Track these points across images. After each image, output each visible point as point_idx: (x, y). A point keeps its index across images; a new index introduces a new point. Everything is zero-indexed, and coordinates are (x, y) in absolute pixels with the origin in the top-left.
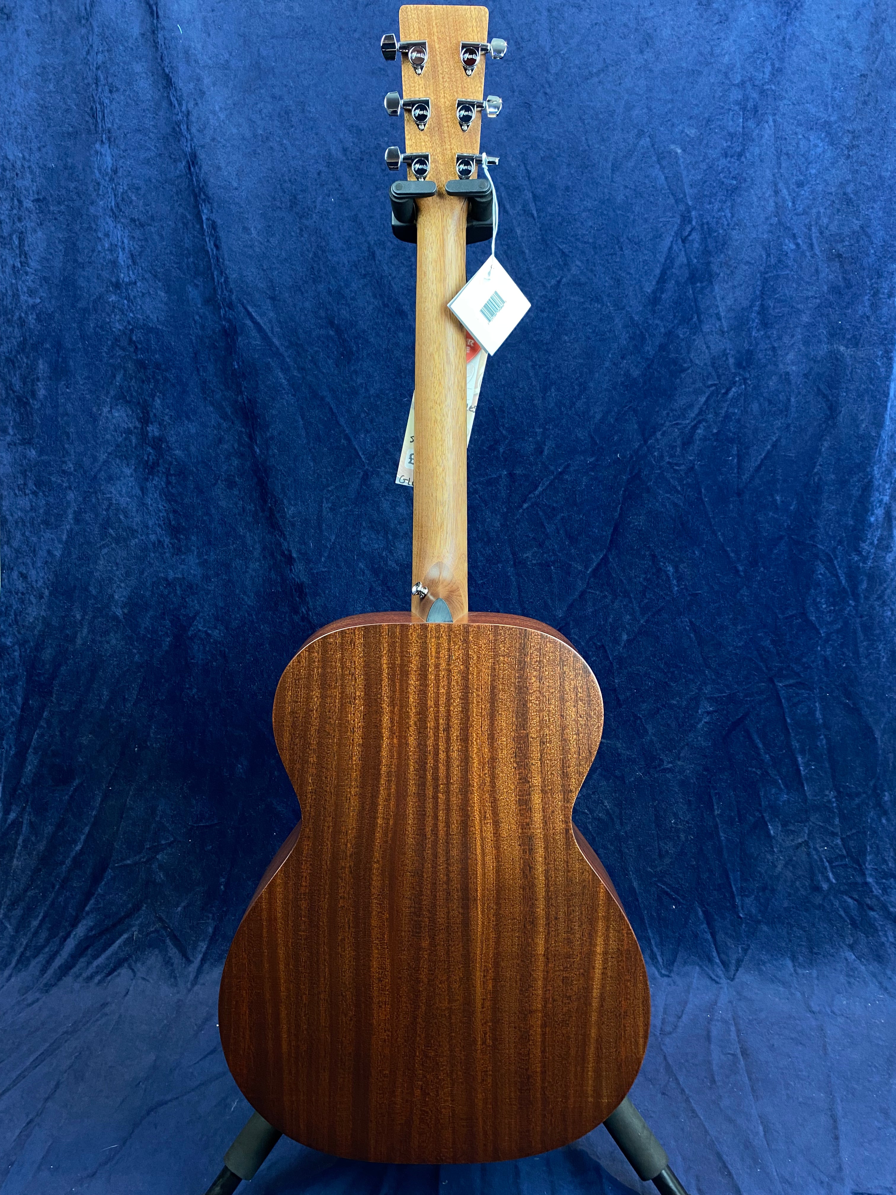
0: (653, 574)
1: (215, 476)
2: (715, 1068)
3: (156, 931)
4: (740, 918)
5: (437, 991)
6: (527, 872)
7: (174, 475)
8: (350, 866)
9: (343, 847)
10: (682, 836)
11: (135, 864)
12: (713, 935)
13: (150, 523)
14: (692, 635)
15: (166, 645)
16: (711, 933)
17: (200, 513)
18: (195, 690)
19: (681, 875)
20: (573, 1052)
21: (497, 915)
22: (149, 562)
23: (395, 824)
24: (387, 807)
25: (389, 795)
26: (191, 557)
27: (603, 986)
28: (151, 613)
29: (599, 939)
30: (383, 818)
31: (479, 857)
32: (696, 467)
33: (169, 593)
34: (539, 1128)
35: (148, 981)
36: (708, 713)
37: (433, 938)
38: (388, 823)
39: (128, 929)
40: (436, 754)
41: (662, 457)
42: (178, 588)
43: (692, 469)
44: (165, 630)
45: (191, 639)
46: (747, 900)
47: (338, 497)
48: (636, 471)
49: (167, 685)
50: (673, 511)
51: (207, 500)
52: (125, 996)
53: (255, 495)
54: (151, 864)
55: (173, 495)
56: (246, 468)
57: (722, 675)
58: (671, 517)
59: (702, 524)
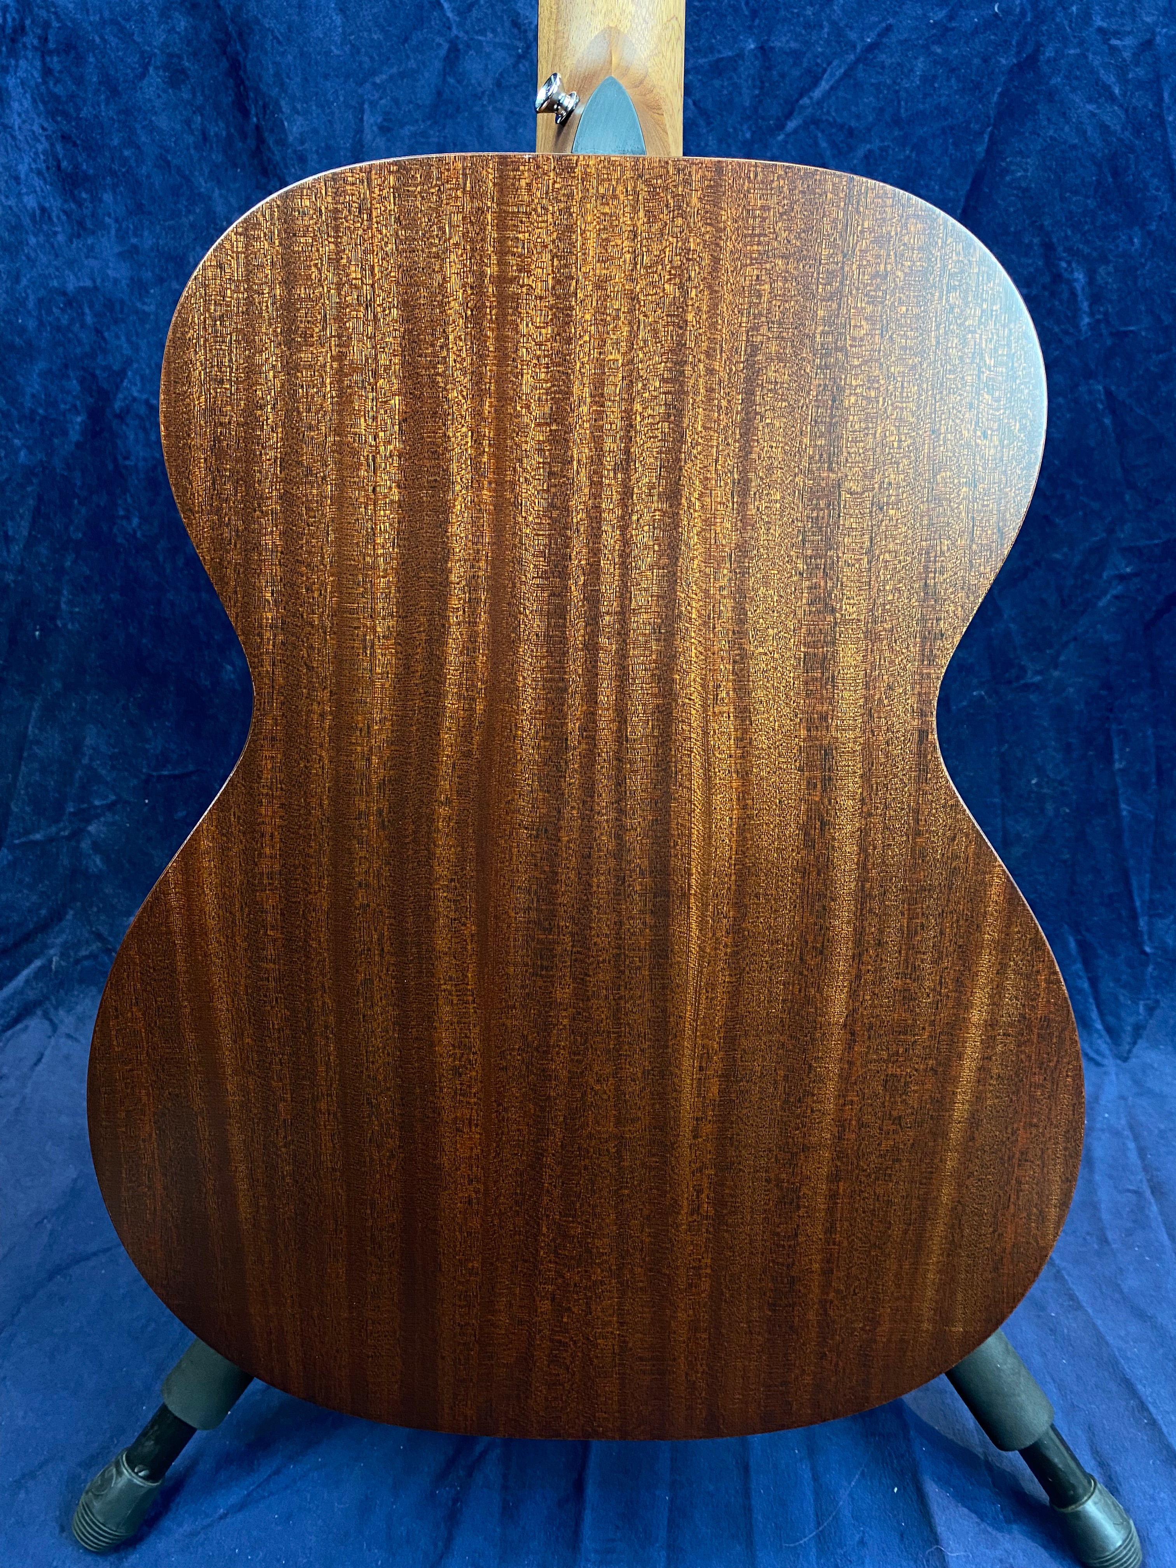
0: (1044, 287)
1: (142, 57)
2: (1105, 1216)
3: (92, 956)
4: (1144, 953)
5: (590, 1099)
6: (815, 833)
7: (57, 52)
8: (380, 812)
9: (361, 764)
10: (1050, 807)
11: (51, 840)
12: (1094, 983)
13: (23, 169)
14: (1107, 421)
15: (74, 435)
16: (1089, 979)
17: (116, 142)
18: (135, 521)
19: (1041, 878)
20: (896, 1232)
21: (736, 930)
22: (28, 258)
23: (490, 710)
24: (469, 667)
25: (473, 637)
26: (104, 240)
27: (979, 1098)
28: (41, 365)
29: (979, 993)
30: (460, 696)
31: (698, 796)
32: (1158, 39)
33: (72, 321)
34: (808, 1379)
35: (76, 1040)
36: (1122, 578)
37: (581, 980)
38: (472, 709)
39: (42, 952)
40: (595, 533)
41: (1086, 16)
42: (87, 310)
43: (1148, 44)
44: (70, 399)
45: (120, 417)
46: (1160, 924)
47: (396, 101)
48: (1029, 49)
49: (83, 510)
50: (1099, 143)
51: (127, 112)
52: (36, 1064)
53: (227, 100)
54: (78, 842)
55: (57, 98)
56: (204, 36)
57: (1157, 502)
58: (1092, 157)
59: (1153, 175)
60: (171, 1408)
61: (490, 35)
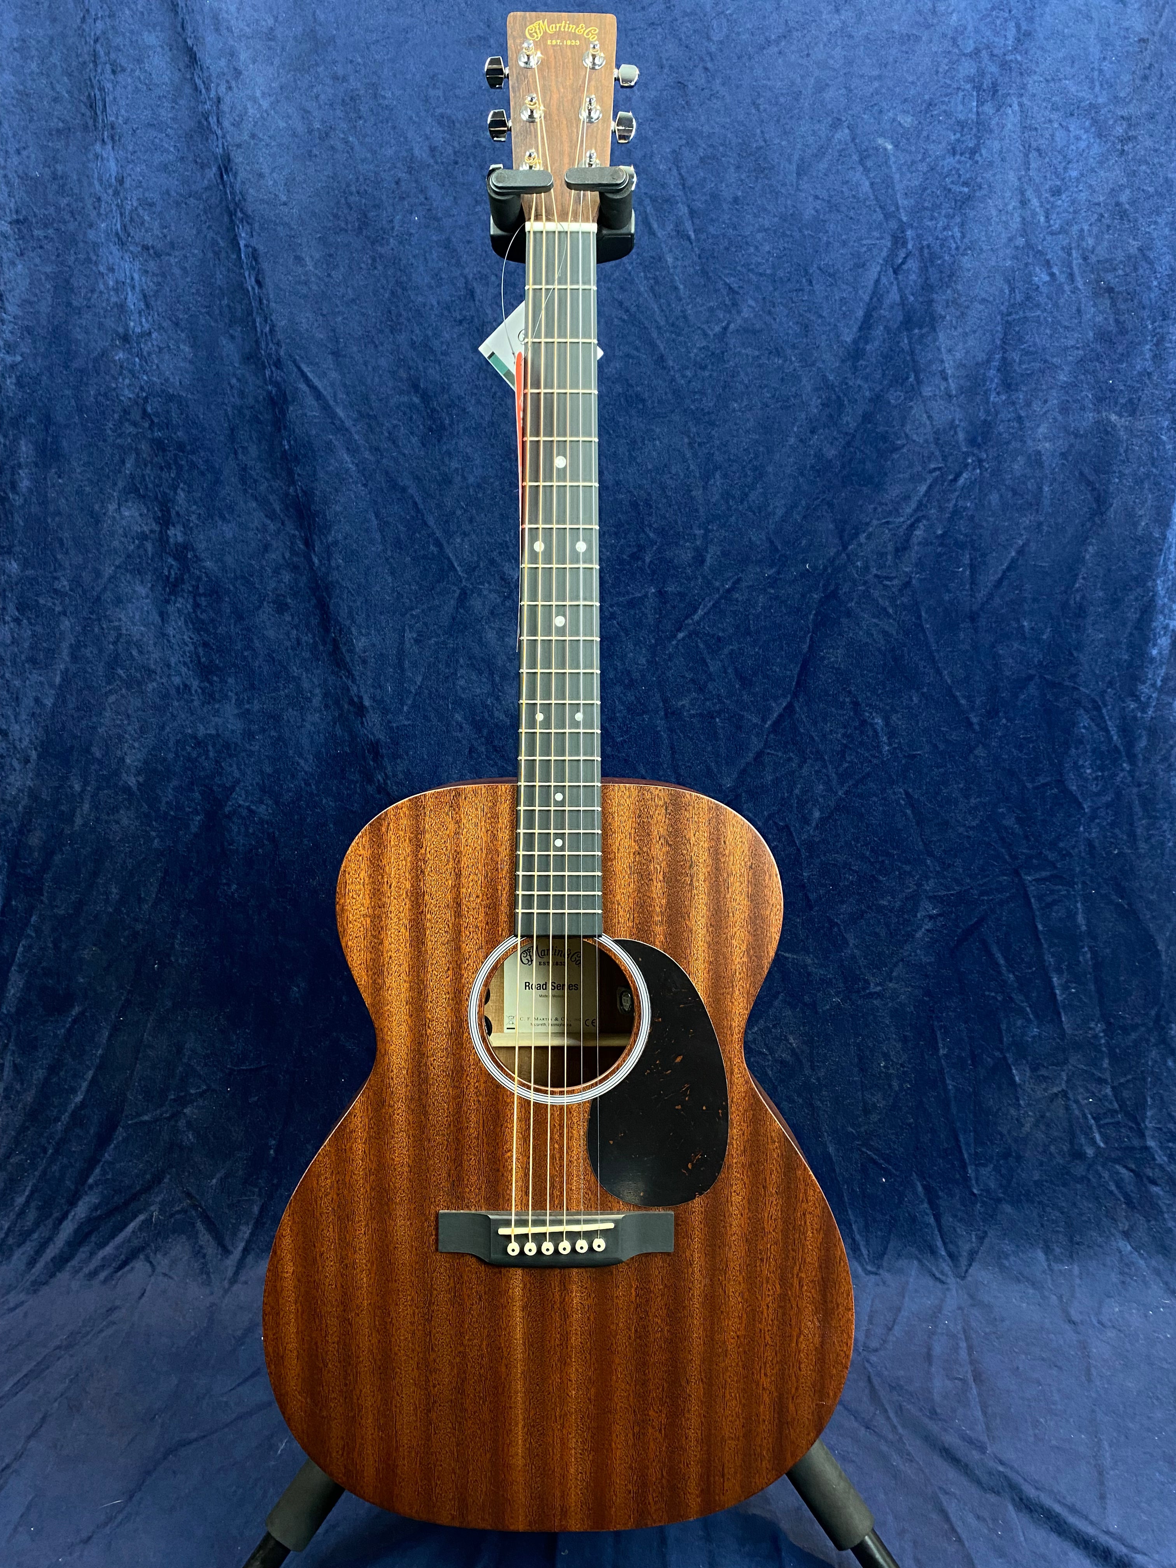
0: (856, 728)
1: (260, 596)
3: (184, 1211)
4: (974, 1195)
7: (204, 595)
10: (895, 1084)
11: (156, 1120)
12: (937, 1218)
13: (173, 661)
14: (909, 812)
15: (194, 829)
16: (934, 1215)
17: (239, 647)
18: (234, 887)
19: (893, 1137)
22: (172, 713)
26: (227, 707)
28: (175, 782)
32: (914, 581)
33: (199, 755)
35: (171, 1277)
36: (931, 917)
39: (144, 1209)
41: (867, 568)
42: (210, 748)
43: (908, 584)
44: (193, 804)
45: (229, 817)
46: (984, 1171)
47: (425, 624)
48: (832, 588)
49: (196, 880)
50: (882, 642)
51: (248, 629)
52: (140, 1298)
53: (314, 621)
54: (176, 1121)
55: (202, 622)
56: (301, 585)
57: (949, 865)
58: (879, 650)
59: (921, 659)
60: (274, 1534)
61: (487, 585)
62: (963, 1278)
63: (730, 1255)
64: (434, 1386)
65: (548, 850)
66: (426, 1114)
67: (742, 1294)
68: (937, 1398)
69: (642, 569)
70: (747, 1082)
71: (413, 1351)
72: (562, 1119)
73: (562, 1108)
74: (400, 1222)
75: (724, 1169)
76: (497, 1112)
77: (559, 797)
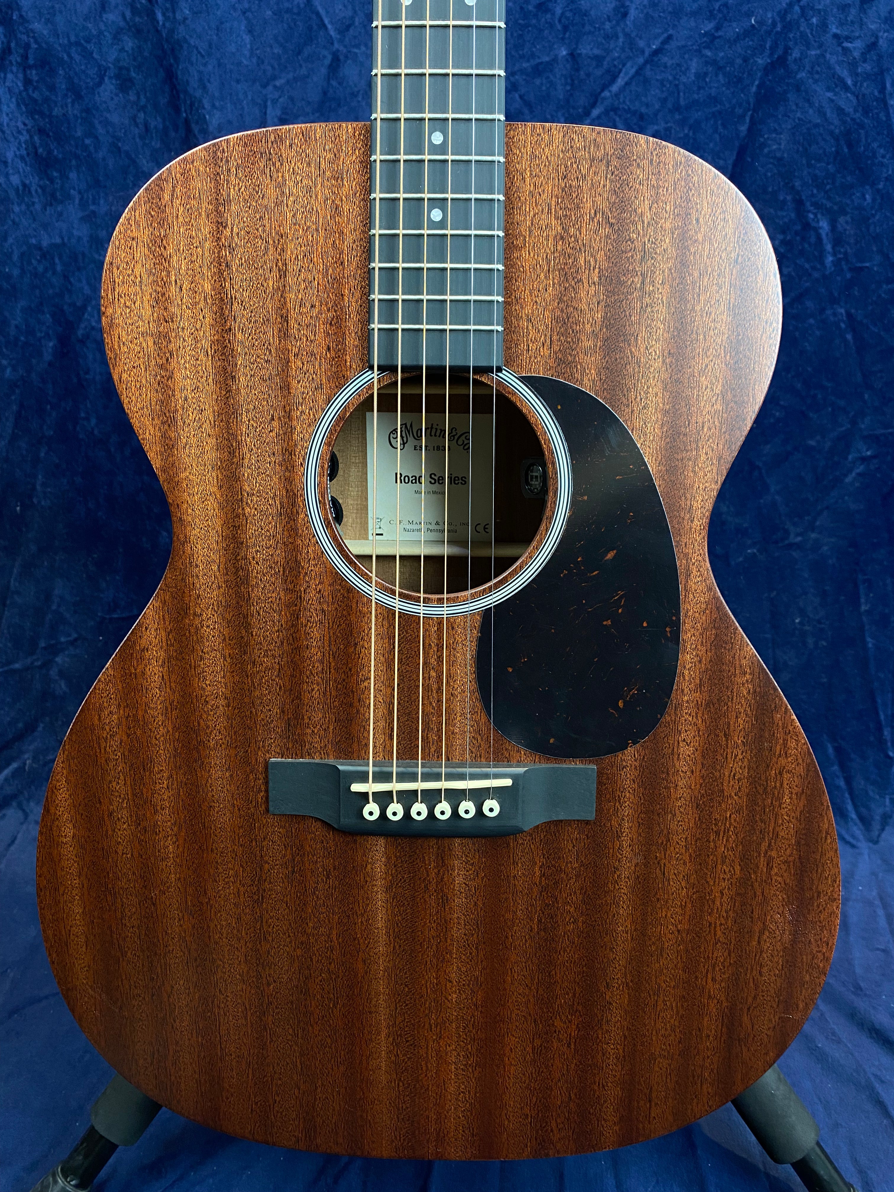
0: (796, 234)
1: (99, 69)
4: (889, 757)
7: (35, 66)
10: (810, 641)
11: (27, 669)
12: (848, 781)
13: (10, 155)
14: (849, 337)
15: (48, 356)
16: (845, 778)
17: (79, 133)
18: (93, 421)
22: (14, 222)
26: (70, 207)
28: (22, 303)
32: (881, 42)
33: (46, 270)
36: (864, 459)
39: (18, 757)
41: (824, 26)
42: (57, 260)
43: (873, 46)
44: (44, 328)
45: (82, 342)
47: (291, 99)
48: (780, 52)
49: (54, 414)
50: (836, 122)
51: (88, 111)
52: (10, 845)
53: (163, 100)
54: (48, 670)
55: (35, 101)
56: (146, 53)
57: (890, 400)
58: (832, 133)
59: (880, 146)
60: (98, 1127)
61: (363, 48)
62: (876, 842)
63: (673, 826)
64: (269, 985)
65: (421, 227)
66: (248, 626)
67: (687, 877)
68: (859, 971)
69: (551, 26)
70: (710, 589)
71: (239, 940)
72: (440, 638)
73: (440, 622)
74: (216, 773)
75: (670, 709)
76: (350, 625)
77: (437, 138)
